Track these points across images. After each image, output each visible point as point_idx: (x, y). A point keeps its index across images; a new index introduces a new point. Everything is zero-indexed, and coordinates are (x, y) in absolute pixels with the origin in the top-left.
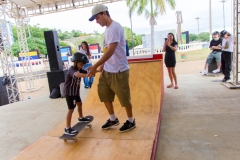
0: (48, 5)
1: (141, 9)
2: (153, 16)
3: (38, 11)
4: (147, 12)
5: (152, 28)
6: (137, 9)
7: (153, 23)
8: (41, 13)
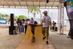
0: (7, 6)
2: (35, 14)
3: (3, 7)
4: (33, 13)
6: (30, 11)
7: (34, 16)
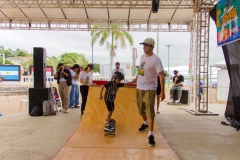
1: (103, 40)
2: (113, 48)
3: (8, 25)
4: (108, 44)
5: (112, 59)
6: (99, 40)
7: (113, 54)
8: (10, 28)
